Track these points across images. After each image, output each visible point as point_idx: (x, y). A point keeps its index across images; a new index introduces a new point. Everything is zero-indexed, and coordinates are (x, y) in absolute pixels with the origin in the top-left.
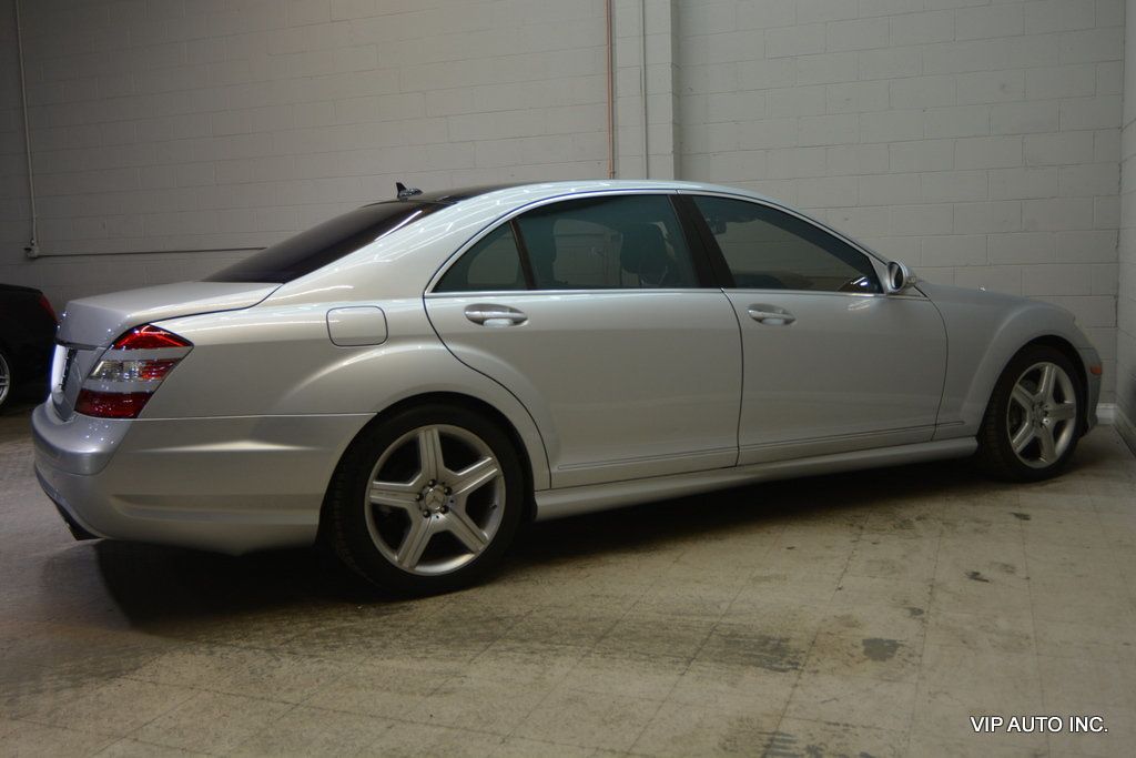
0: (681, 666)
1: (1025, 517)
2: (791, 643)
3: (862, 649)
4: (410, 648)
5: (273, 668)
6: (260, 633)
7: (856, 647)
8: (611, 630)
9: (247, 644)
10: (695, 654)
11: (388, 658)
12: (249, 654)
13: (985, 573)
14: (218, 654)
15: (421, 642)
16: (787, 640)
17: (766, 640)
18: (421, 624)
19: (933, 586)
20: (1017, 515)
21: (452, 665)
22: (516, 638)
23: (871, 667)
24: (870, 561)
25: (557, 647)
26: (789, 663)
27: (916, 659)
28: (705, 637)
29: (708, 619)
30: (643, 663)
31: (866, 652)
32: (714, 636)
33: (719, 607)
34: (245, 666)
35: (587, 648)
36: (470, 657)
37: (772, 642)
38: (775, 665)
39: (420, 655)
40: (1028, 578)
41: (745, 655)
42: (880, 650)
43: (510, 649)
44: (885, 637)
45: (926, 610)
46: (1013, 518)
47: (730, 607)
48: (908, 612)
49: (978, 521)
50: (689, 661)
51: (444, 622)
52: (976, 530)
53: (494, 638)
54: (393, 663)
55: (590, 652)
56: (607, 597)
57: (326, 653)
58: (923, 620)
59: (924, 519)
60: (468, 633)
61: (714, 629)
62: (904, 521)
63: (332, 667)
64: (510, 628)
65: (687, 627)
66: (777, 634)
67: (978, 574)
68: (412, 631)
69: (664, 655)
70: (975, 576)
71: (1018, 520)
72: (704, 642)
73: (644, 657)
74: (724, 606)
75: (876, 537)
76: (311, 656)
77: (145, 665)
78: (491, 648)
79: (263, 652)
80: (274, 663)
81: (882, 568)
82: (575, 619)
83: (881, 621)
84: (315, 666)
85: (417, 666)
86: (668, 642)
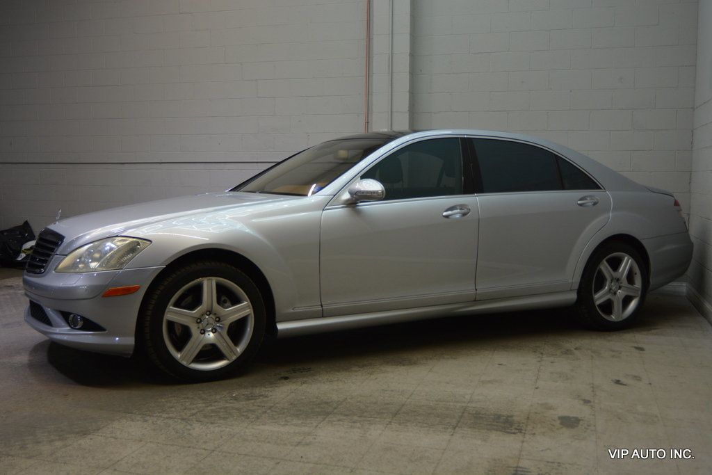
0: (449, 430)
1: (642, 349)
2: (514, 418)
3: (559, 422)
4: (275, 419)
5: (189, 430)
6: (173, 409)
7: (554, 421)
8: (399, 410)
9: (167, 416)
10: (457, 424)
11: (263, 425)
12: (171, 422)
13: (623, 380)
14: (150, 422)
15: (281, 416)
16: (512, 416)
17: (499, 417)
18: (277, 405)
19: (594, 388)
20: (637, 348)
21: (306, 429)
22: (341, 414)
23: (566, 432)
24: (552, 373)
25: (369, 419)
26: (516, 429)
27: (592, 428)
28: (460, 414)
29: (460, 404)
30: (426, 429)
31: (561, 424)
32: (466, 415)
33: (464, 397)
34: (170, 428)
35: (388, 420)
36: (315, 424)
37: (503, 418)
38: (508, 431)
39: (283, 423)
40: (650, 384)
41: (487, 425)
42: (569, 422)
43: (339, 420)
44: (571, 416)
45: (592, 400)
46: (633, 350)
47: (471, 397)
48: (582, 402)
49: (613, 351)
50: (454, 428)
51: (291, 404)
52: (613, 356)
53: (327, 414)
54: (266, 427)
55: (390, 422)
56: (392, 391)
57: (221, 421)
58: (592, 407)
59: (580, 349)
60: (310, 411)
61: (465, 409)
62: (567, 350)
63: (228, 429)
64: (335, 408)
65: (448, 409)
66: (505, 413)
67: (619, 381)
68: (273, 409)
69: (438, 424)
70: (618, 382)
71: (637, 351)
72: (461, 417)
73: (425, 425)
74: (468, 397)
75: (552, 359)
76: (212, 423)
77: (103, 427)
78: (327, 419)
79: (180, 421)
80: (189, 427)
81: (560, 377)
82: (375, 403)
83: (567, 406)
84: (217, 429)
85: (282, 429)
86: (438, 417)
